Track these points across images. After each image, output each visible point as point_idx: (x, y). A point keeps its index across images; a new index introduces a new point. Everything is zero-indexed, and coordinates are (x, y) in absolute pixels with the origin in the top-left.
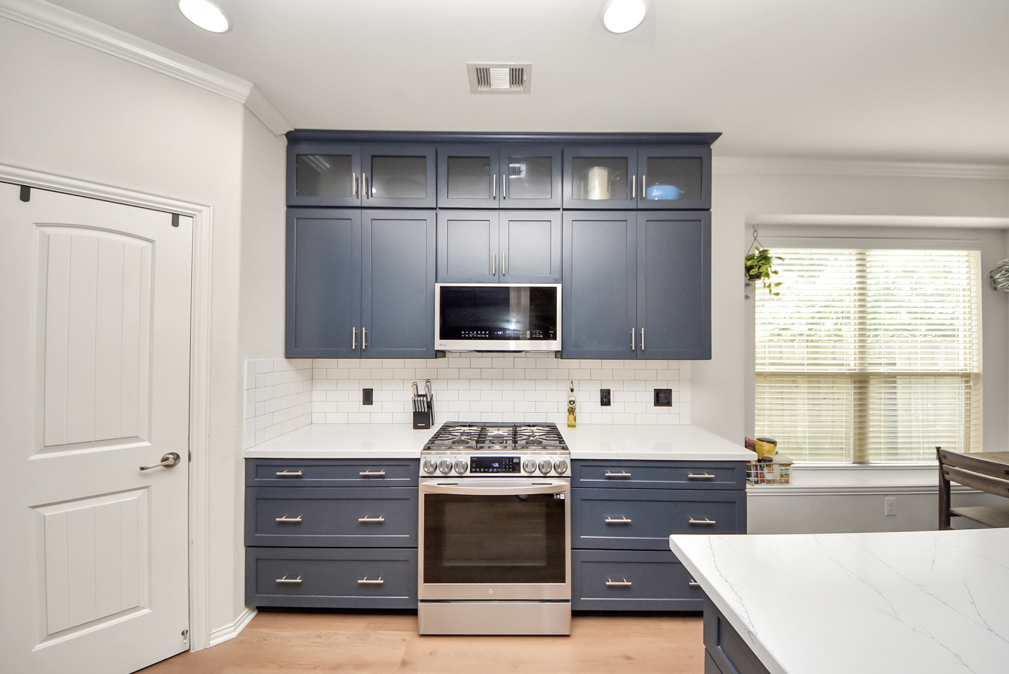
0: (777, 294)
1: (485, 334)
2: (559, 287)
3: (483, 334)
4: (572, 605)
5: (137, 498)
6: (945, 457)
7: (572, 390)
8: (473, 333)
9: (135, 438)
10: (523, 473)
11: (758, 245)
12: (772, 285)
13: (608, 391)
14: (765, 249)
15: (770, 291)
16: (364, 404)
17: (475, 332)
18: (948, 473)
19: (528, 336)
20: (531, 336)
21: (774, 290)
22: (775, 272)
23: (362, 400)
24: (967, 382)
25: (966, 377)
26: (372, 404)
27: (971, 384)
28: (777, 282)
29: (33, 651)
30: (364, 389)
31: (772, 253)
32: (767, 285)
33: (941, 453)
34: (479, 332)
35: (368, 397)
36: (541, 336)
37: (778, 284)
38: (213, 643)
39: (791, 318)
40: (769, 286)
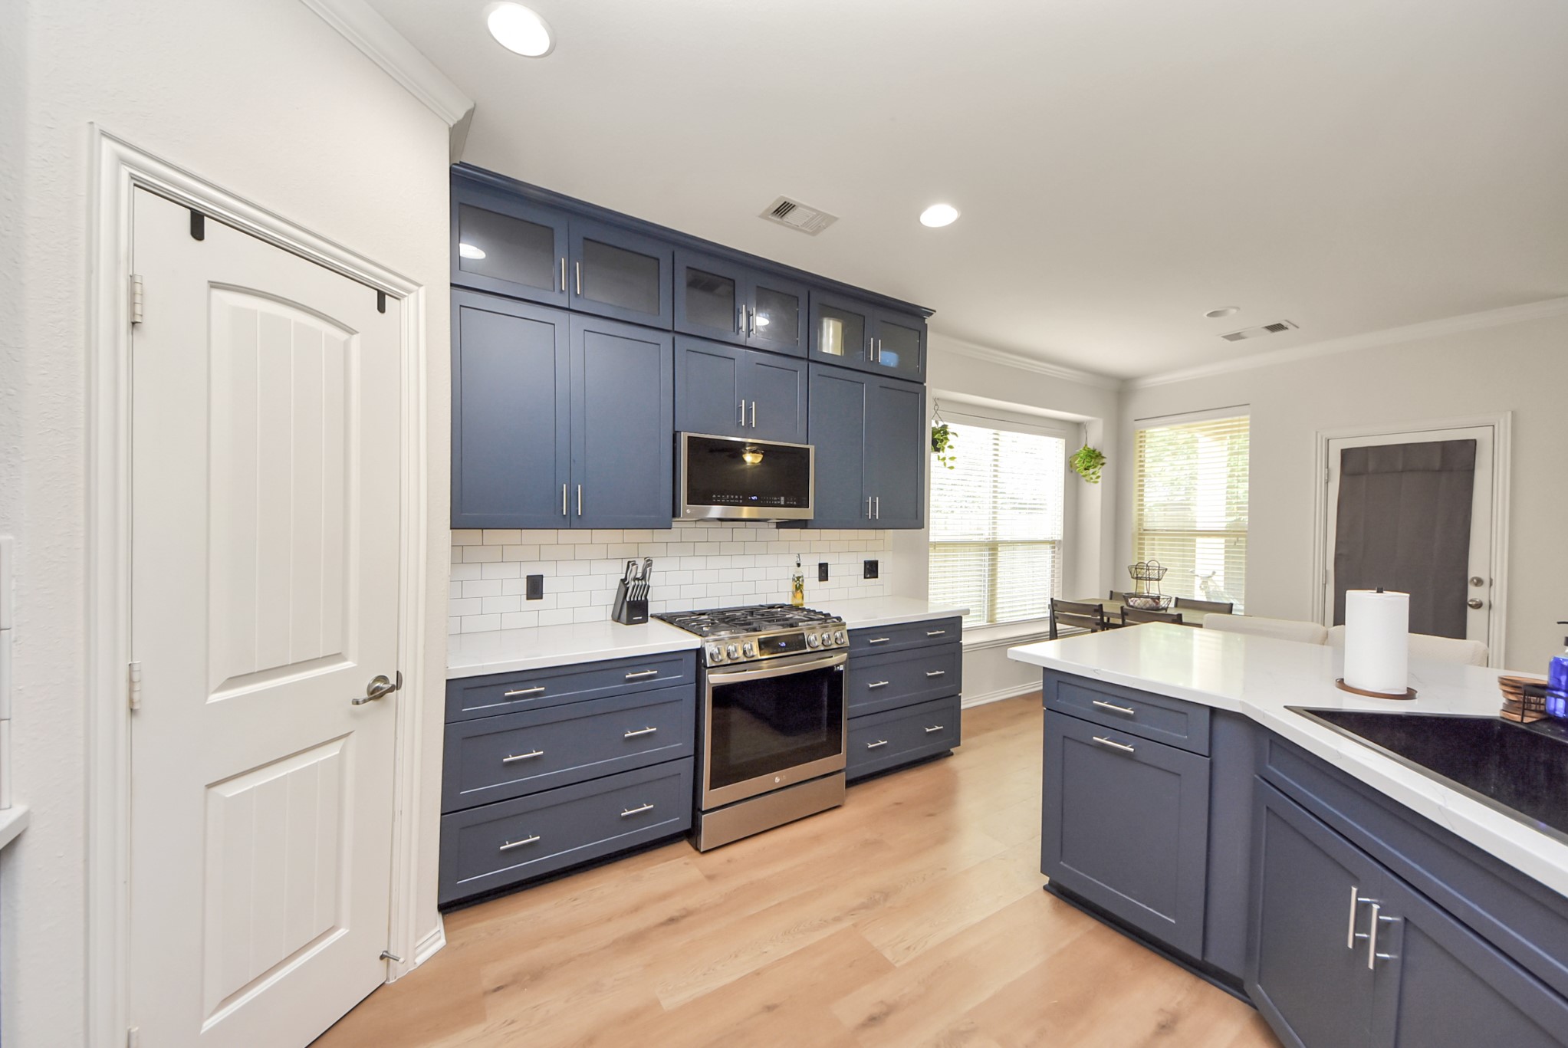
0: (951, 468)
1: (739, 499)
2: (812, 448)
3: (737, 499)
4: (846, 775)
5: (338, 752)
6: (1056, 605)
7: (799, 565)
8: (726, 497)
9: (337, 657)
10: (808, 650)
11: (938, 419)
12: (947, 458)
13: (826, 565)
14: (946, 423)
15: (945, 464)
16: (528, 599)
17: (728, 496)
18: (1057, 618)
19: (782, 503)
20: (785, 502)
21: (949, 463)
22: (951, 447)
23: (525, 592)
24: (1054, 547)
25: (1053, 543)
26: (541, 598)
27: (1056, 549)
28: (951, 456)
29: (202, 1031)
30: (528, 577)
31: (952, 427)
32: (941, 458)
33: (1054, 602)
34: (732, 497)
35: (535, 588)
36: (795, 503)
37: (952, 458)
38: (420, 960)
39: (942, 489)
40: (944, 459)
